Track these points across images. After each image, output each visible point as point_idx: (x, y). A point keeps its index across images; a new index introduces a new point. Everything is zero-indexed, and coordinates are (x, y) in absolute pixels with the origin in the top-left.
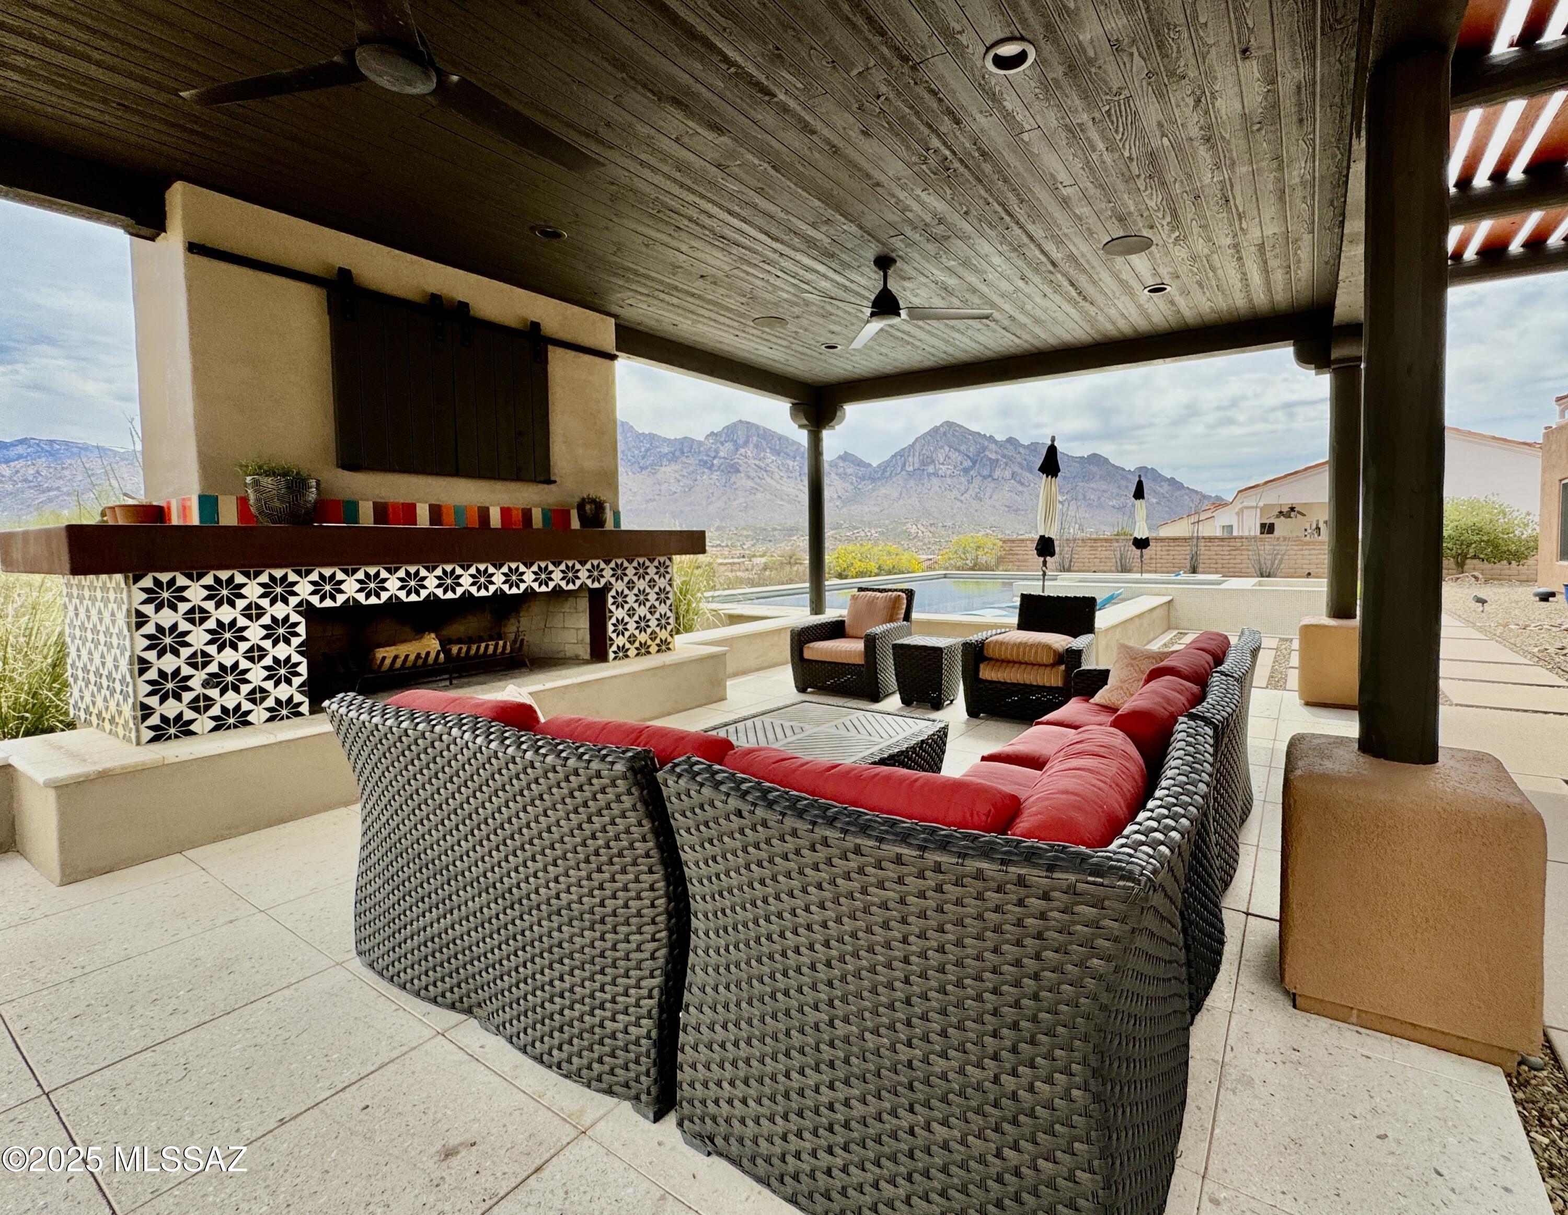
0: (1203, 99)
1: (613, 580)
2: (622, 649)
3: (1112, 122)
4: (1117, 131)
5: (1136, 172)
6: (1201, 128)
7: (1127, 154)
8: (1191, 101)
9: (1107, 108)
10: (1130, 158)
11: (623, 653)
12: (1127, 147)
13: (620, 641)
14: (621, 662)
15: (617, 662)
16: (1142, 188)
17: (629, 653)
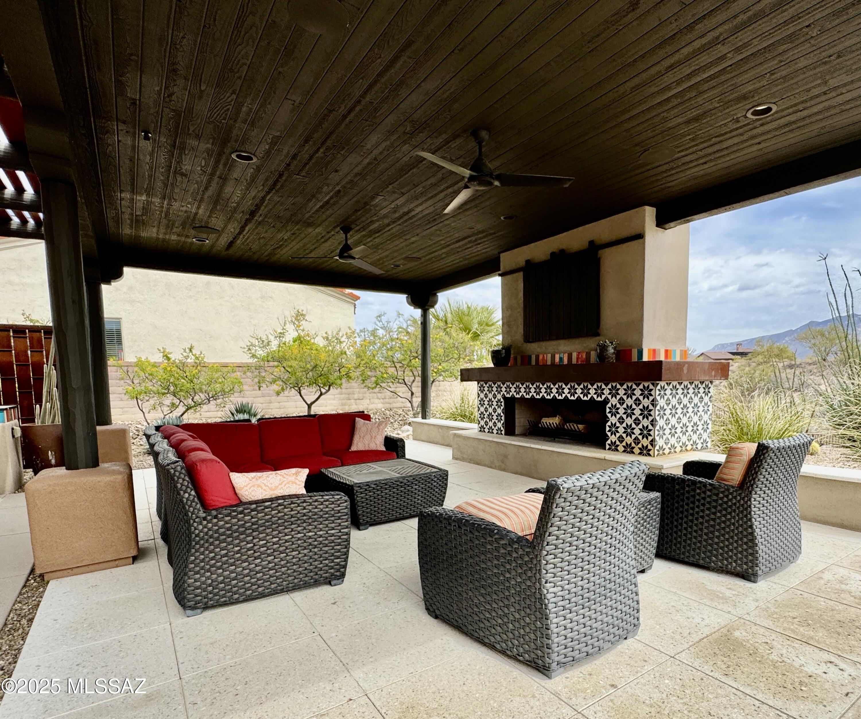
0: (166, 95)
1: (609, 397)
2: (613, 443)
3: (226, 114)
4: (228, 109)
5: (239, 82)
6: (175, 80)
7: (234, 96)
8: (174, 98)
9: (223, 121)
10: (234, 92)
11: (614, 447)
12: (229, 99)
13: (613, 438)
14: (612, 452)
15: (610, 452)
16: (246, 68)
17: (619, 448)
